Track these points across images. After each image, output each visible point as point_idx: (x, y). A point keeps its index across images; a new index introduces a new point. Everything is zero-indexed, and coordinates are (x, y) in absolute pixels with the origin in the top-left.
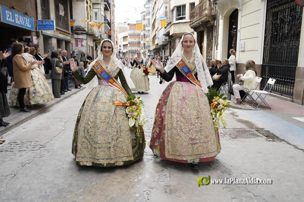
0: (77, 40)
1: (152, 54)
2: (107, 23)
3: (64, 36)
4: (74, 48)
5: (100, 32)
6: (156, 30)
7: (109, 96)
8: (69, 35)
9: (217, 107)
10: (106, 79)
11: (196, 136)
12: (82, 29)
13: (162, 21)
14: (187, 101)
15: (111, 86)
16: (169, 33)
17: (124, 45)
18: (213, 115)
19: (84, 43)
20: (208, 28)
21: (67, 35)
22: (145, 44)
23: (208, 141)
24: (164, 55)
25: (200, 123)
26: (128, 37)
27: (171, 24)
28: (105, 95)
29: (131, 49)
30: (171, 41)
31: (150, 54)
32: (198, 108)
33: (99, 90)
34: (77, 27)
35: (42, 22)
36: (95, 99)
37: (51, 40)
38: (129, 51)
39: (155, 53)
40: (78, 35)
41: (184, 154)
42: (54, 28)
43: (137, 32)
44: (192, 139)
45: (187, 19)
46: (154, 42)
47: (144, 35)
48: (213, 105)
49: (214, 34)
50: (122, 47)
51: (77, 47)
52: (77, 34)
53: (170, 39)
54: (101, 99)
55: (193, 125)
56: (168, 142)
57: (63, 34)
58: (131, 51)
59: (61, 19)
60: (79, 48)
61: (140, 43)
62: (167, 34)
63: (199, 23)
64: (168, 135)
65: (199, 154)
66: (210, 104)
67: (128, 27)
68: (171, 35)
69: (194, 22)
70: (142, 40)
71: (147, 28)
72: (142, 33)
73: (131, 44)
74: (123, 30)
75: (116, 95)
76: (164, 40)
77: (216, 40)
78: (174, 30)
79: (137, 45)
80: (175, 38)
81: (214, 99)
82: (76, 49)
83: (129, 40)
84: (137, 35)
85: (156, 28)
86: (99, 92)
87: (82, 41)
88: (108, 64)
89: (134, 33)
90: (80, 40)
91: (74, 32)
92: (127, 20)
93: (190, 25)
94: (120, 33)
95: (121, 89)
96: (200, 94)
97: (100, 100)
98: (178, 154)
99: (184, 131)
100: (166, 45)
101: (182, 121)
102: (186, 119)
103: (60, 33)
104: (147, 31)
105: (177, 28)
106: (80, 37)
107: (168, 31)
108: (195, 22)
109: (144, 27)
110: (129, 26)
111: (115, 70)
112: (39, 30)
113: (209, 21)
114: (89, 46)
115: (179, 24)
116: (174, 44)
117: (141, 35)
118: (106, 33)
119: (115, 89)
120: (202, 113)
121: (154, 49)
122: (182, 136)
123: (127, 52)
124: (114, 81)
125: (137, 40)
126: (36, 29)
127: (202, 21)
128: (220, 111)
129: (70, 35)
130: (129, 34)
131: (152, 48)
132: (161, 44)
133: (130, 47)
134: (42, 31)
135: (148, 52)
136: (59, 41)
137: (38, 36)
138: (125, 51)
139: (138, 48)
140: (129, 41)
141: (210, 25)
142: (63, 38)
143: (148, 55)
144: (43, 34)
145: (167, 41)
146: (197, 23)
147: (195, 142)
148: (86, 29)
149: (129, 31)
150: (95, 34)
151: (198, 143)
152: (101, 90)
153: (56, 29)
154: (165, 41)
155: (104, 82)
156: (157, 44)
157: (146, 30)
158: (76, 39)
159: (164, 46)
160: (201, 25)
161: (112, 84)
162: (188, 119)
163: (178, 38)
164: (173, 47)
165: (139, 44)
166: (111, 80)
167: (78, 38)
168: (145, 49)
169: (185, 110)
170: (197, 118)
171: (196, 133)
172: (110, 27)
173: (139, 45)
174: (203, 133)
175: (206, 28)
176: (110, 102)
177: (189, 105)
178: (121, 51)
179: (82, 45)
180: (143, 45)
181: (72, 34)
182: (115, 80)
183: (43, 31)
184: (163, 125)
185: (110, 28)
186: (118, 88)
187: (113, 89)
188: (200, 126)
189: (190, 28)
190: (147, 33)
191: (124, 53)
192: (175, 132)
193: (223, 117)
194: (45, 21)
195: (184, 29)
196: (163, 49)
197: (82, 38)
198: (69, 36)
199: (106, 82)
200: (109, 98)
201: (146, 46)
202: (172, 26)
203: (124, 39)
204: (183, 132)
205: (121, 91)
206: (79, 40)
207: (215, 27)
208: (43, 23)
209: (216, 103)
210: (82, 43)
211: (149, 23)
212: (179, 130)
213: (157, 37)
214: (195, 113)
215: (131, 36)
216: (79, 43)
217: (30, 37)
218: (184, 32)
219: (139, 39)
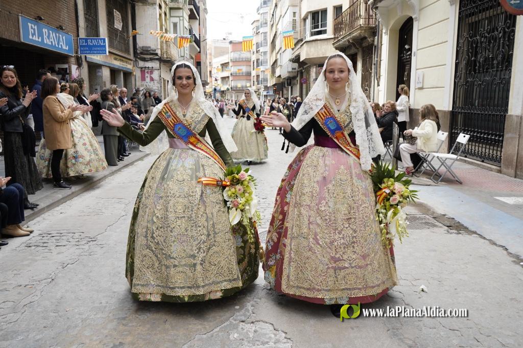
0: (143, 70)
1: (271, 93)
2: (195, 41)
3: (122, 63)
4: (139, 83)
5: (181, 56)
6: (278, 53)
7: (190, 169)
8: (130, 62)
9: (388, 200)
10: (184, 138)
11: (343, 253)
12: (152, 52)
13: (286, 39)
14: (330, 186)
15: (193, 150)
16: (298, 57)
17: (224, 79)
18: (381, 215)
19: (155, 75)
20: (363, 48)
21: (126, 62)
22: (259, 75)
23: (367, 265)
24: (292, 94)
25: (352, 229)
26: (231, 64)
27: (303, 43)
28: (181, 166)
29: (235, 85)
30: (303, 71)
31: (268, 94)
32: (350, 200)
33: (171, 158)
34: (144, 49)
35: (86, 40)
36: (163, 174)
37: (101, 70)
38: (231, 88)
39: (275, 91)
40: (146, 62)
41: (319, 287)
42: (105, 51)
43: (245, 55)
44: (336, 260)
45: (330, 34)
46: (273, 72)
47: (258, 60)
48: (381, 195)
49: (375, 60)
50: (219, 82)
51: (143, 82)
52: (144, 60)
53: (302, 68)
54: (175, 174)
55: (339, 233)
56: (290, 263)
57: (120, 60)
58: (235, 89)
59: (116, 35)
60: (147, 84)
61: (251, 74)
62: (296, 60)
63: (349, 41)
64: (291, 249)
65: (347, 289)
66: (375, 192)
67: (230, 46)
68: (302, 61)
69: (339, 38)
70: (253, 69)
71: (262, 49)
72: (254, 58)
73: (235, 76)
74: (220, 52)
75: (203, 166)
76: (290, 70)
77: (377, 70)
78: (307, 51)
79: (245, 77)
80: (310, 67)
81: (384, 183)
82: (142, 86)
83: (233, 69)
84: (244, 60)
85: (277, 48)
86: (171, 161)
87: (151, 72)
88: (187, 109)
89: (239, 59)
90: (149, 71)
91: (139, 57)
92: (228, 35)
93: (333, 44)
94: (215, 57)
95: (212, 154)
96: (356, 173)
97: (172, 177)
98: (306, 285)
99: (321, 243)
100: (294, 78)
101: (318, 225)
102: (326, 220)
103: (116, 59)
104: (263, 54)
105: (312, 49)
106: (149, 64)
107: (297, 53)
108: (343, 38)
109: (258, 47)
110: (232, 44)
111: (199, 119)
112: (81, 54)
113: (365, 38)
114: (164, 80)
115: (316, 42)
116: (308, 76)
117: (252, 60)
118: (192, 58)
119: (200, 155)
120: (359, 211)
121: (274, 85)
122: (316, 251)
123: (228, 89)
124: (199, 140)
125: (244, 69)
126: (77, 53)
127: (354, 36)
128: (395, 208)
129: (132, 62)
130: (231, 60)
131: (271, 82)
132: (285, 77)
133: (232, 82)
134: (86, 57)
135: (263, 89)
136: (114, 72)
137: (79, 65)
138: (224, 88)
139: (246, 83)
140: (232, 71)
141: (367, 45)
142: (119, 66)
143: (265, 95)
144: (87, 60)
145: (296, 70)
146: (345, 41)
147: (340, 266)
148: (159, 52)
149: (232, 53)
150: (173, 59)
151: (347, 268)
152: (175, 158)
153: (109, 52)
154: (293, 71)
155: (180, 143)
156: (280, 76)
157: (261, 51)
158: (142, 68)
159: (290, 80)
160: (352, 43)
161: (195, 146)
162: (330, 221)
163: (315, 67)
164: (306, 81)
165: (248, 76)
166: (192, 140)
167: (145, 68)
168: (258, 84)
169: (327, 203)
170: (348, 219)
171: (344, 248)
172: (199, 47)
173: (248, 78)
174: (357, 249)
175: (360, 49)
176: (192, 179)
177: (334, 193)
178: (218, 88)
179: (152, 79)
180: (255, 77)
181: (136, 61)
182: (201, 139)
183: (88, 56)
184: (284, 228)
185: (199, 49)
186: (206, 152)
187: (196, 155)
188: (351, 234)
189: (334, 49)
190: (263, 59)
191: (223, 92)
192: (305, 243)
193: (400, 219)
194: (91, 39)
195: (323, 51)
196: (289, 84)
197: (152, 68)
198: (130, 64)
199: (183, 144)
200: (189, 172)
201: (260, 79)
202: (304, 45)
203: (222, 67)
204: (319, 245)
205: (212, 158)
206: (146, 71)
207: (375, 47)
208: (88, 44)
209: (388, 191)
210: (152, 76)
211: (265, 39)
212: (311, 240)
213: (279, 63)
214: (344, 209)
215: (236, 62)
216: (146, 75)
217: (66, 66)
218: (324, 56)
219: (249, 67)
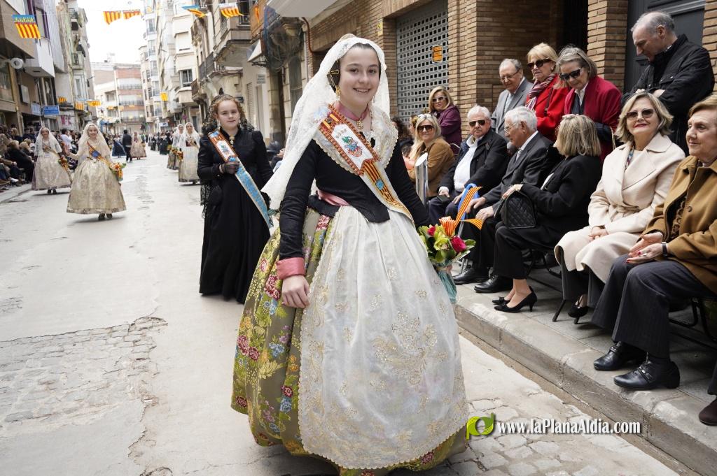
17: (110, 111)
22: (152, 106)
26: (118, 93)
29: (126, 116)
38: (122, 120)
43: (133, 82)
47: (149, 89)
50: (106, 113)
58: (126, 121)
61: (143, 103)
70: (146, 99)
71: (153, 79)
72: (145, 86)
73: (126, 106)
79: (137, 108)
83: (121, 98)
94: (97, 84)
104: (154, 84)
110: (117, 70)
117: (143, 88)
121: (168, 118)
123: (118, 122)
125: (133, 98)
130: (118, 88)
133: (122, 113)
138: (112, 120)
139: (138, 113)
140: (121, 100)
149: (118, 80)
165: (140, 105)
168: (153, 115)
173: (141, 108)
180: (149, 108)
190: (155, 88)
201: (154, 109)
203: (108, 97)
219: (140, 96)
